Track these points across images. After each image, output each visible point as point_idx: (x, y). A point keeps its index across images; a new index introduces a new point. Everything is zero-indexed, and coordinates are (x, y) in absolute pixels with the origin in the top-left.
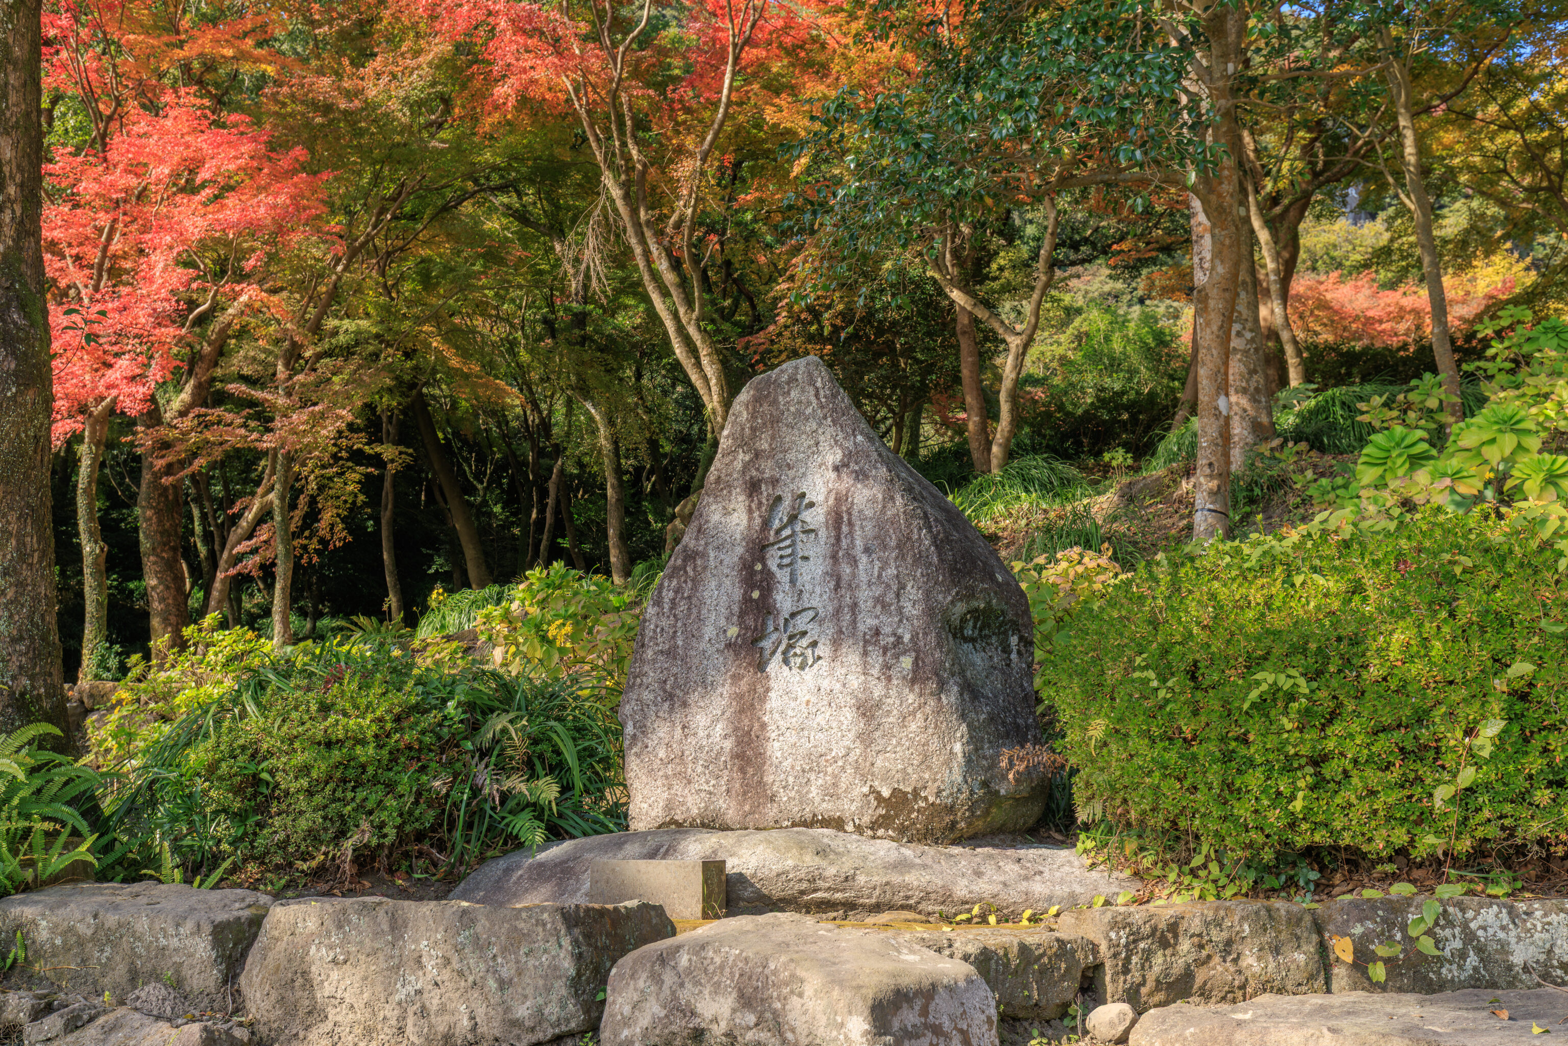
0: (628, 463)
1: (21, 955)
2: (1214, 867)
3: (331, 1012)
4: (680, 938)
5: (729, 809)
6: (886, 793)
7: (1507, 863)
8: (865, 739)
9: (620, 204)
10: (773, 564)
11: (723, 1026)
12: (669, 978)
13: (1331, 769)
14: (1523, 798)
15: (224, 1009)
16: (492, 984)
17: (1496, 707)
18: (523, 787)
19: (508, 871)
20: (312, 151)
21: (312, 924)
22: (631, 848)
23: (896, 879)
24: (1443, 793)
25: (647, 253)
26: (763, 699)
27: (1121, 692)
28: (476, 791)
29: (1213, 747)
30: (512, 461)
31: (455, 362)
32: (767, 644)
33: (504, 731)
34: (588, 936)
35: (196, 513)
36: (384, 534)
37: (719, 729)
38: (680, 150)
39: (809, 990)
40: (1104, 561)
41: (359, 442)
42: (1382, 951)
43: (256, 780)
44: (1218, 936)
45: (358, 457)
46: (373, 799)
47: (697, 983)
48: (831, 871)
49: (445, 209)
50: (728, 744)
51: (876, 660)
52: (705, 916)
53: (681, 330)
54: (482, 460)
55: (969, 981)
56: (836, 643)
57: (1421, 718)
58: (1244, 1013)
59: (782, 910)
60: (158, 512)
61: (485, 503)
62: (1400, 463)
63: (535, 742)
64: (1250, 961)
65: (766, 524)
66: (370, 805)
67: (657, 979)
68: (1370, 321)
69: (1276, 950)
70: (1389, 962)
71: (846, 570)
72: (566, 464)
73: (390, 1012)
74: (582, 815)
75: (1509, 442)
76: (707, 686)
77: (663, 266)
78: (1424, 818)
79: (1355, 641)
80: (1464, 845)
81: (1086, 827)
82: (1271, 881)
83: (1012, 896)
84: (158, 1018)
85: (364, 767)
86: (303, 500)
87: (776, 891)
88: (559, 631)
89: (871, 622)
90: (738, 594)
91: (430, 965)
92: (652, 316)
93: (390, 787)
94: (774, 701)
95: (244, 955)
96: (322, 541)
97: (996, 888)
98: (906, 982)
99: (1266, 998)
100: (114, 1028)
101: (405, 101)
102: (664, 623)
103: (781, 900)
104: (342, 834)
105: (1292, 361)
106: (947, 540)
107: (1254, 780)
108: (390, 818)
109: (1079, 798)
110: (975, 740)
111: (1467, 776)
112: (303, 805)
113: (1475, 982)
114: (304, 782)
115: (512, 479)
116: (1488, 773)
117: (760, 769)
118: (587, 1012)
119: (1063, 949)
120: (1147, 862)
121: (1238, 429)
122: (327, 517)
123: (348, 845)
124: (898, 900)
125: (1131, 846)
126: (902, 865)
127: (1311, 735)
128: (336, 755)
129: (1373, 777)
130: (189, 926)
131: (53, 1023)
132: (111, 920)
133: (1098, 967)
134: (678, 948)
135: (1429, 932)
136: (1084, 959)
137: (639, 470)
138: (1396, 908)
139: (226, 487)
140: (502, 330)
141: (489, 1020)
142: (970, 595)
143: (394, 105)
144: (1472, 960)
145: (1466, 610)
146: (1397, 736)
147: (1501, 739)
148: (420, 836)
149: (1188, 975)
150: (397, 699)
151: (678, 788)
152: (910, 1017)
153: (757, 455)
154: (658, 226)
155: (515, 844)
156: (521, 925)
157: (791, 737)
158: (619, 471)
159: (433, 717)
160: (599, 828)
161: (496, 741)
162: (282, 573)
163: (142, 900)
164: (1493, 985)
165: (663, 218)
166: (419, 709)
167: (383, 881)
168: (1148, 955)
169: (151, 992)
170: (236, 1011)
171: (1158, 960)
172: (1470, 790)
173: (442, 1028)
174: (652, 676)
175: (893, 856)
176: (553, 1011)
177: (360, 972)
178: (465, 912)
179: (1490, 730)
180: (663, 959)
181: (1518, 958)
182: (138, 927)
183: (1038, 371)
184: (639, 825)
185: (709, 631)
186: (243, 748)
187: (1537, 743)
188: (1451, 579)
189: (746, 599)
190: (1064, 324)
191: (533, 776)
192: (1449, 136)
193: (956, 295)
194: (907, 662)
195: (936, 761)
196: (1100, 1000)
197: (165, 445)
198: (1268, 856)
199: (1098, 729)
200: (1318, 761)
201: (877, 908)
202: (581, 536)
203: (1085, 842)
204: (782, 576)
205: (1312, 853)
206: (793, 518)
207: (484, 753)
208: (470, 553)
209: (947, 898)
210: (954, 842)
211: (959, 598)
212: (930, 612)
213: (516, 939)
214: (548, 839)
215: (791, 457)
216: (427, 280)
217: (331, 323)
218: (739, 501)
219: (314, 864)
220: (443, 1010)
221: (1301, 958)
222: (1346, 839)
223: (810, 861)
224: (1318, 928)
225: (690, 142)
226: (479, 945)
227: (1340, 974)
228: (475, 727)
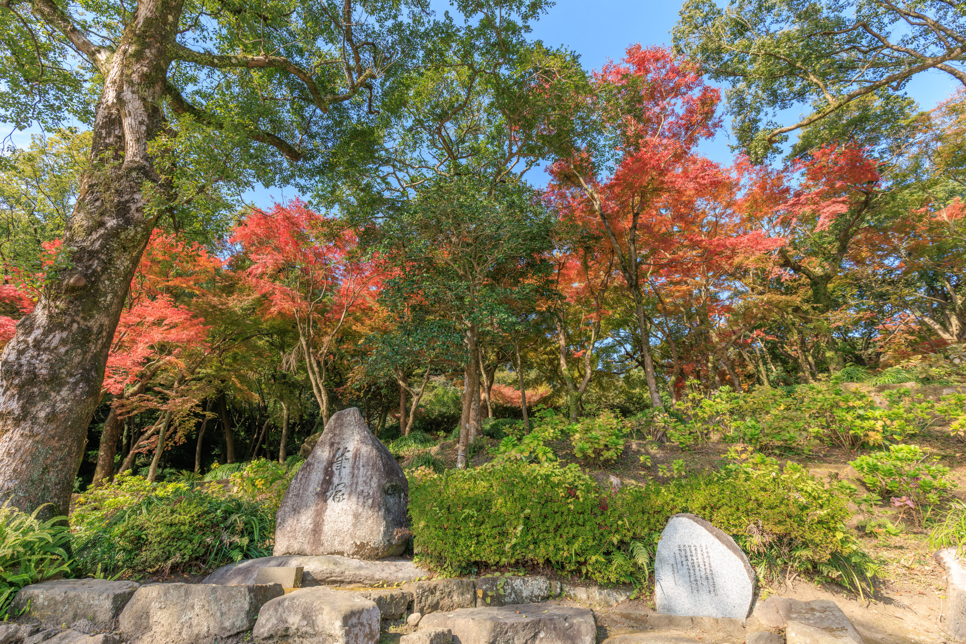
0: (291, 421)
1: (28, 609)
2: (450, 568)
3: (154, 627)
4: (286, 595)
5: (307, 548)
6: (358, 543)
7: (524, 566)
8: (355, 525)
9: (304, 346)
10: (334, 469)
11: (296, 626)
12: (280, 610)
13: (481, 538)
14: (527, 547)
15: (110, 628)
16: (218, 614)
17: (521, 521)
18: (238, 540)
19: (227, 571)
20: (206, 318)
21: (155, 594)
22: (273, 563)
23: (357, 572)
24: (508, 546)
25: (310, 361)
26: (325, 512)
27: (429, 514)
28: (221, 542)
29: (451, 531)
30: (252, 418)
31: (239, 385)
32: (328, 494)
33: (236, 520)
34: (255, 596)
35: (126, 428)
36: (199, 440)
37: (309, 521)
38: (326, 333)
39: (325, 612)
40: (431, 471)
41: (199, 410)
42: (490, 593)
43: (139, 538)
44: (447, 590)
45: (196, 415)
46: (183, 545)
47: (290, 611)
48: (338, 570)
49: (248, 338)
50: (311, 526)
51: (361, 500)
52: (294, 587)
53: (317, 385)
54: (240, 416)
55: (374, 607)
56: (350, 494)
57: (504, 524)
58: (451, 615)
59: (320, 585)
60: (112, 428)
61: (238, 431)
62: (510, 446)
63: (246, 524)
64: (455, 598)
65: (334, 456)
66: (181, 547)
67: (276, 610)
68: (512, 398)
69: (463, 594)
70: (492, 597)
71: (356, 471)
72: (270, 421)
73: (178, 627)
74: (256, 549)
75: (536, 442)
76: (307, 506)
77: (315, 365)
78: (503, 553)
79: (490, 501)
80: (513, 561)
81: (417, 555)
82: (465, 572)
83: (392, 578)
84: (84, 633)
85: (182, 533)
86: (172, 428)
87: (319, 577)
88: (259, 483)
89: (361, 488)
90: (322, 477)
91: (197, 608)
92: (308, 378)
93: (191, 541)
94: (328, 512)
95: (123, 607)
96: (175, 443)
97: (387, 575)
98: (355, 608)
99: (458, 610)
100: (65, 638)
101: (241, 308)
102: (297, 485)
103: (321, 581)
104: (168, 558)
105: (490, 410)
106: (387, 464)
107: (461, 541)
108: (188, 552)
109: (415, 546)
110: (387, 526)
111: (514, 541)
112: (156, 547)
113: (514, 602)
114: (159, 539)
115: (250, 424)
116: (519, 540)
117: (320, 535)
118: (250, 623)
119: (403, 596)
120: (432, 566)
121: (473, 431)
122: (179, 434)
123: (169, 563)
124: (357, 580)
125: (428, 560)
126: (360, 568)
127: (477, 528)
128: (173, 529)
129: (491, 541)
130: (105, 595)
131: (39, 637)
132: (72, 594)
133: (413, 601)
134: (285, 599)
135: (503, 588)
136: (409, 599)
137: (295, 424)
138: (495, 580)
139: (141, 420)
140: (256, 376)
141: (215, 627)
142: (391, 481)
143: (237, 309)
144: (513, 595)
145: (516, 495)
146: (498, 529)
147: (522, 531)
148: (197, 558)
149: (438, 603)
150: (201, 509)
151: (292, 541)
152: (354, 620)
153: (335, 435)
154: (315, 354)
155: (231, 561)
156: (233, 592)
157: (331, 524)
158: (288, 424)
159: (212, 515)
160: (261, 555)
161: (232, 524)
162: (158, 453)
163: (87, 586)
164: (518, 603)
165: (317, 352)
166: (207, 513)
167: (179, 576)
168: (427, 597)
169: (82, 623)
170: (115, 629)
171: (430, 598)
172: (515, 545)
173: (196, 632)
174: (290, 503)
175: (358, 564)
176: (238, 623)
177: (169, 612)
178: (214, 588)
179: (520, 528)
180: (279, 603)
181: (524, 595)
182: (83, 597)
183: (423, 404)
184: (276, 554)
185: (311, 489)
186: (137, 526)
187: (530, 532)
188: (513, 485)
189: (324, 479)
190: (432, 391)
191: (243, 536)
192: (532, 354)
193: (401, 382)
194: (370, 501)
195: (375, 533)
196: (412, 612)
197: (123, 406)
198: (464, 564)
199: (422, 524)
200: (478, 536)
201: (350, 583)
202: (270, 444)
203: (416, 559)
204: (337, 472)
205: (476, 563)
206: (343, 455)
207: (227, 528)
208: (229, 448)
209: (372, 579)
210: (377, 560)
211: (388, 482)
212: (379, 486)
213: (231, 597)
214: (243, 559)
215: (345, 436)
216: (235, 359)
217: (198, 370)
218: (327, 448)
219: (154, 570)
220: (198, 624)
221: (469, 596)
222: (484, 560)
223: (332, 567)
224: (474, 587)
225: (329, 330)
226: (217, 600)
227: (479, 600)
228: (226, 519)
